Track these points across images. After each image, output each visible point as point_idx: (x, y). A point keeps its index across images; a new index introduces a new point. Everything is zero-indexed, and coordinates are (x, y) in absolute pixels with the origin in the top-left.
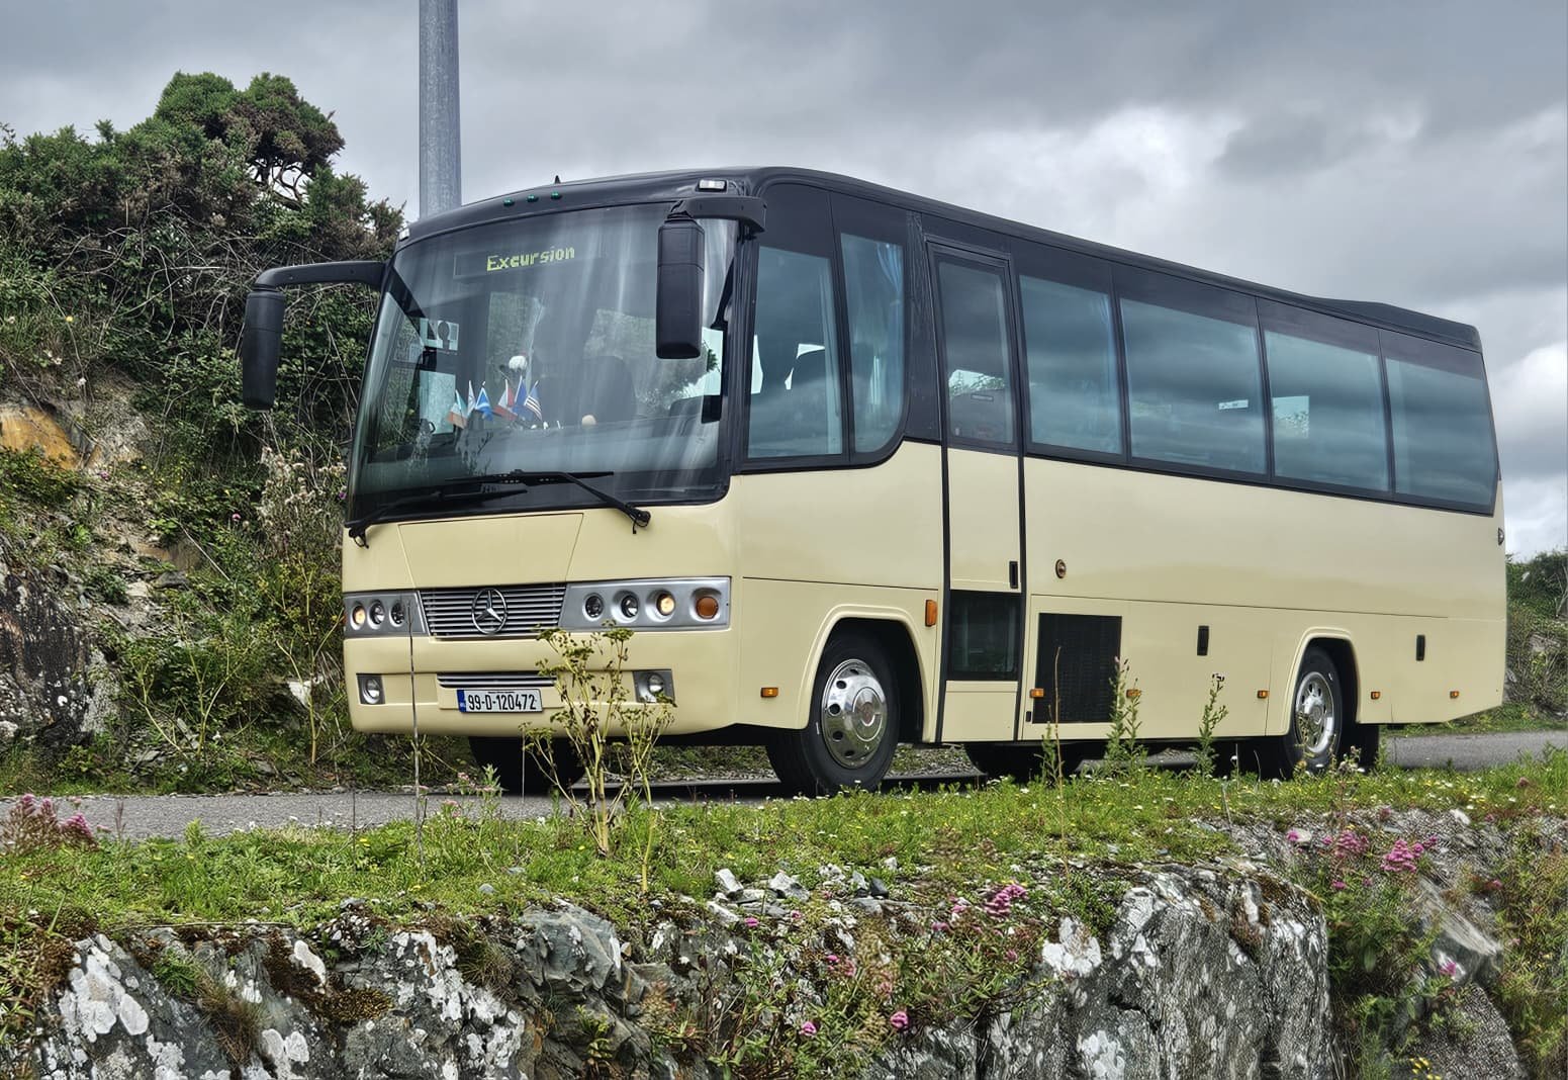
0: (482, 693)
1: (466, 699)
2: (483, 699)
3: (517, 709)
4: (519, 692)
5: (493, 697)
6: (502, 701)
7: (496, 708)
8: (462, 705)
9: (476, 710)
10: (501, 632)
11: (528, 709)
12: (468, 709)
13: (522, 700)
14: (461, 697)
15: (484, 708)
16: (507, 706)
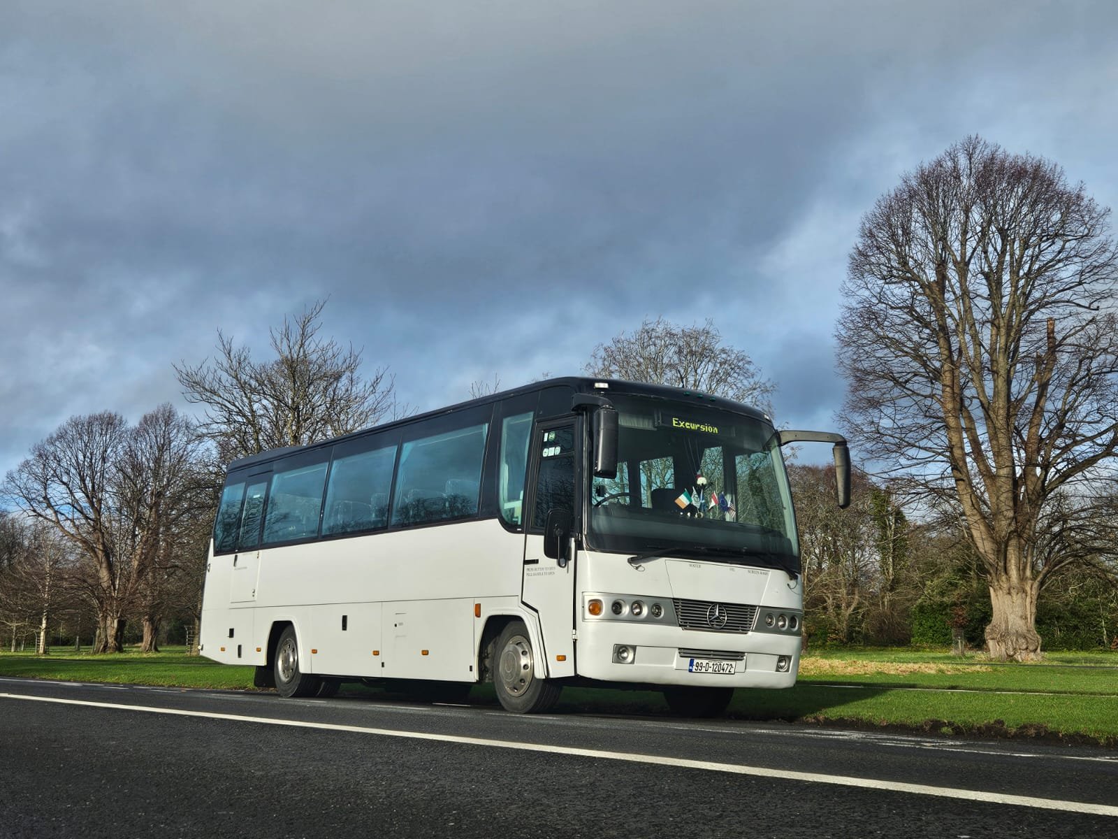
0: (704, 662)
1: (695, 664)
2: (704, 665)
3: (721, 672)
4: (725, 662)
5: (711, 664)
6: (715, 667)
7: (710, 670)
8: (691, 668)
9: (698, 671)
10: (722, 629)
11: (727, 672)
12: (694, 670)
13: (725, 667)
14: (691, 664)
15: (703, 670)
16: (717, 670)
